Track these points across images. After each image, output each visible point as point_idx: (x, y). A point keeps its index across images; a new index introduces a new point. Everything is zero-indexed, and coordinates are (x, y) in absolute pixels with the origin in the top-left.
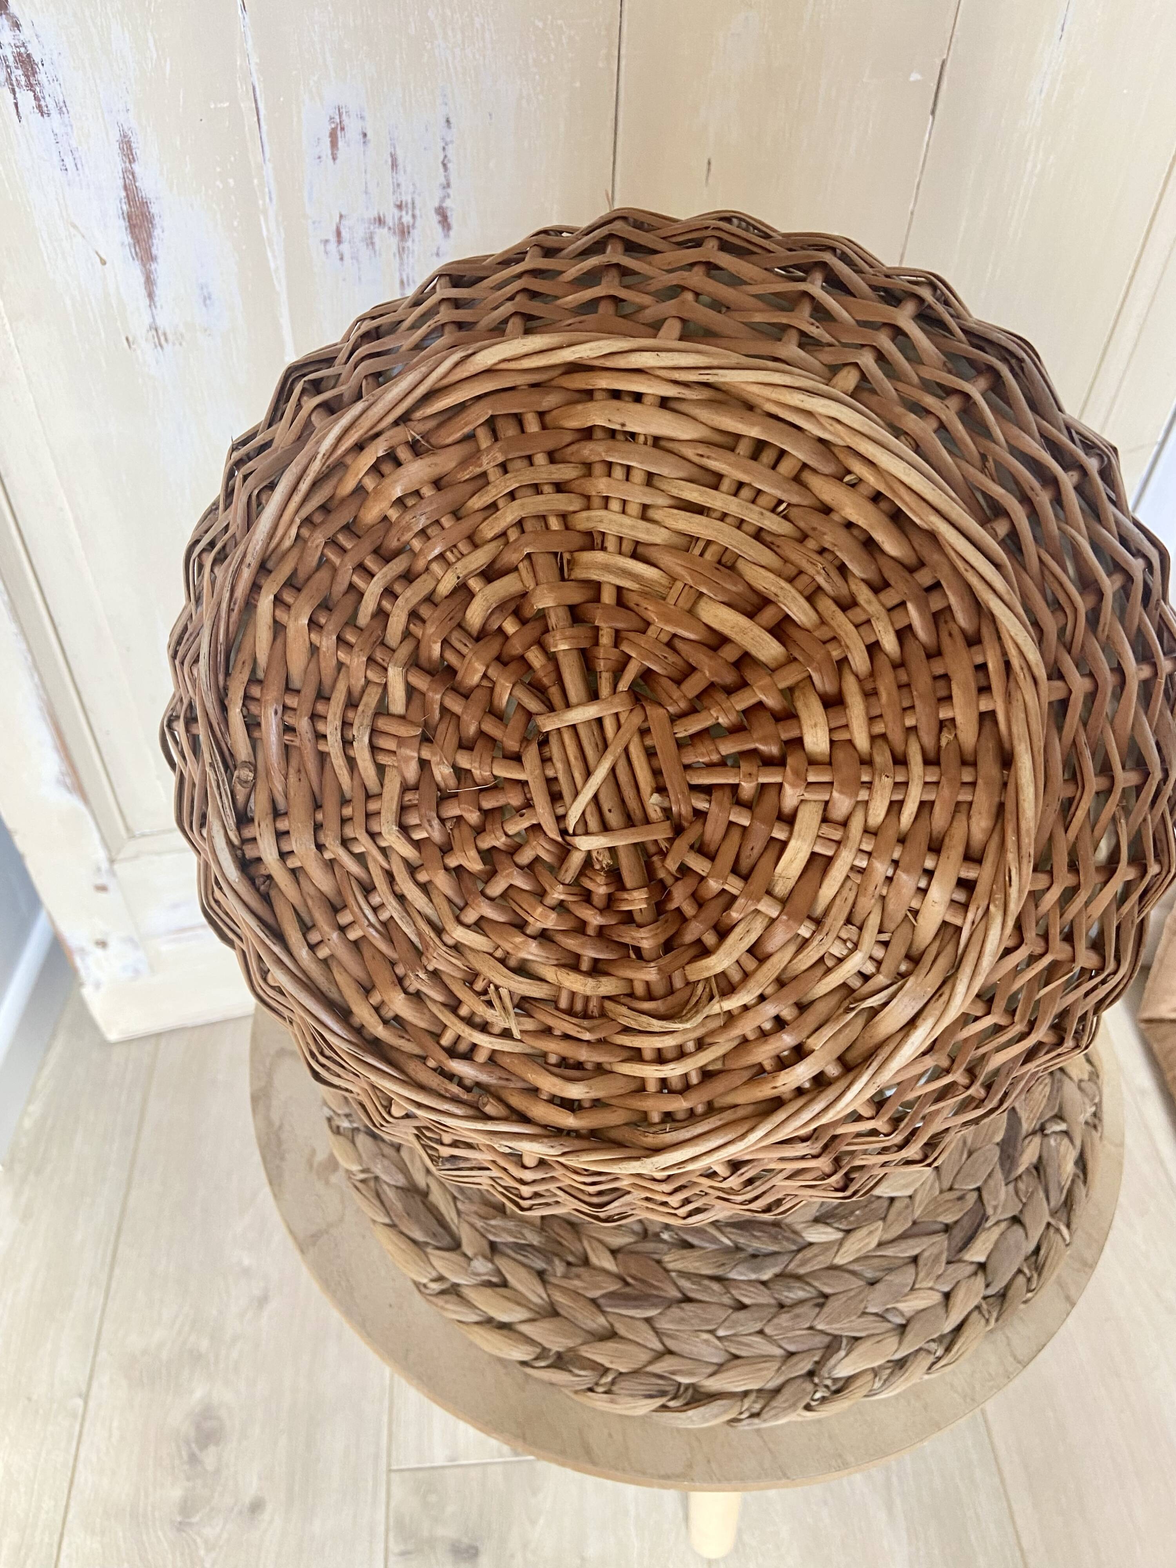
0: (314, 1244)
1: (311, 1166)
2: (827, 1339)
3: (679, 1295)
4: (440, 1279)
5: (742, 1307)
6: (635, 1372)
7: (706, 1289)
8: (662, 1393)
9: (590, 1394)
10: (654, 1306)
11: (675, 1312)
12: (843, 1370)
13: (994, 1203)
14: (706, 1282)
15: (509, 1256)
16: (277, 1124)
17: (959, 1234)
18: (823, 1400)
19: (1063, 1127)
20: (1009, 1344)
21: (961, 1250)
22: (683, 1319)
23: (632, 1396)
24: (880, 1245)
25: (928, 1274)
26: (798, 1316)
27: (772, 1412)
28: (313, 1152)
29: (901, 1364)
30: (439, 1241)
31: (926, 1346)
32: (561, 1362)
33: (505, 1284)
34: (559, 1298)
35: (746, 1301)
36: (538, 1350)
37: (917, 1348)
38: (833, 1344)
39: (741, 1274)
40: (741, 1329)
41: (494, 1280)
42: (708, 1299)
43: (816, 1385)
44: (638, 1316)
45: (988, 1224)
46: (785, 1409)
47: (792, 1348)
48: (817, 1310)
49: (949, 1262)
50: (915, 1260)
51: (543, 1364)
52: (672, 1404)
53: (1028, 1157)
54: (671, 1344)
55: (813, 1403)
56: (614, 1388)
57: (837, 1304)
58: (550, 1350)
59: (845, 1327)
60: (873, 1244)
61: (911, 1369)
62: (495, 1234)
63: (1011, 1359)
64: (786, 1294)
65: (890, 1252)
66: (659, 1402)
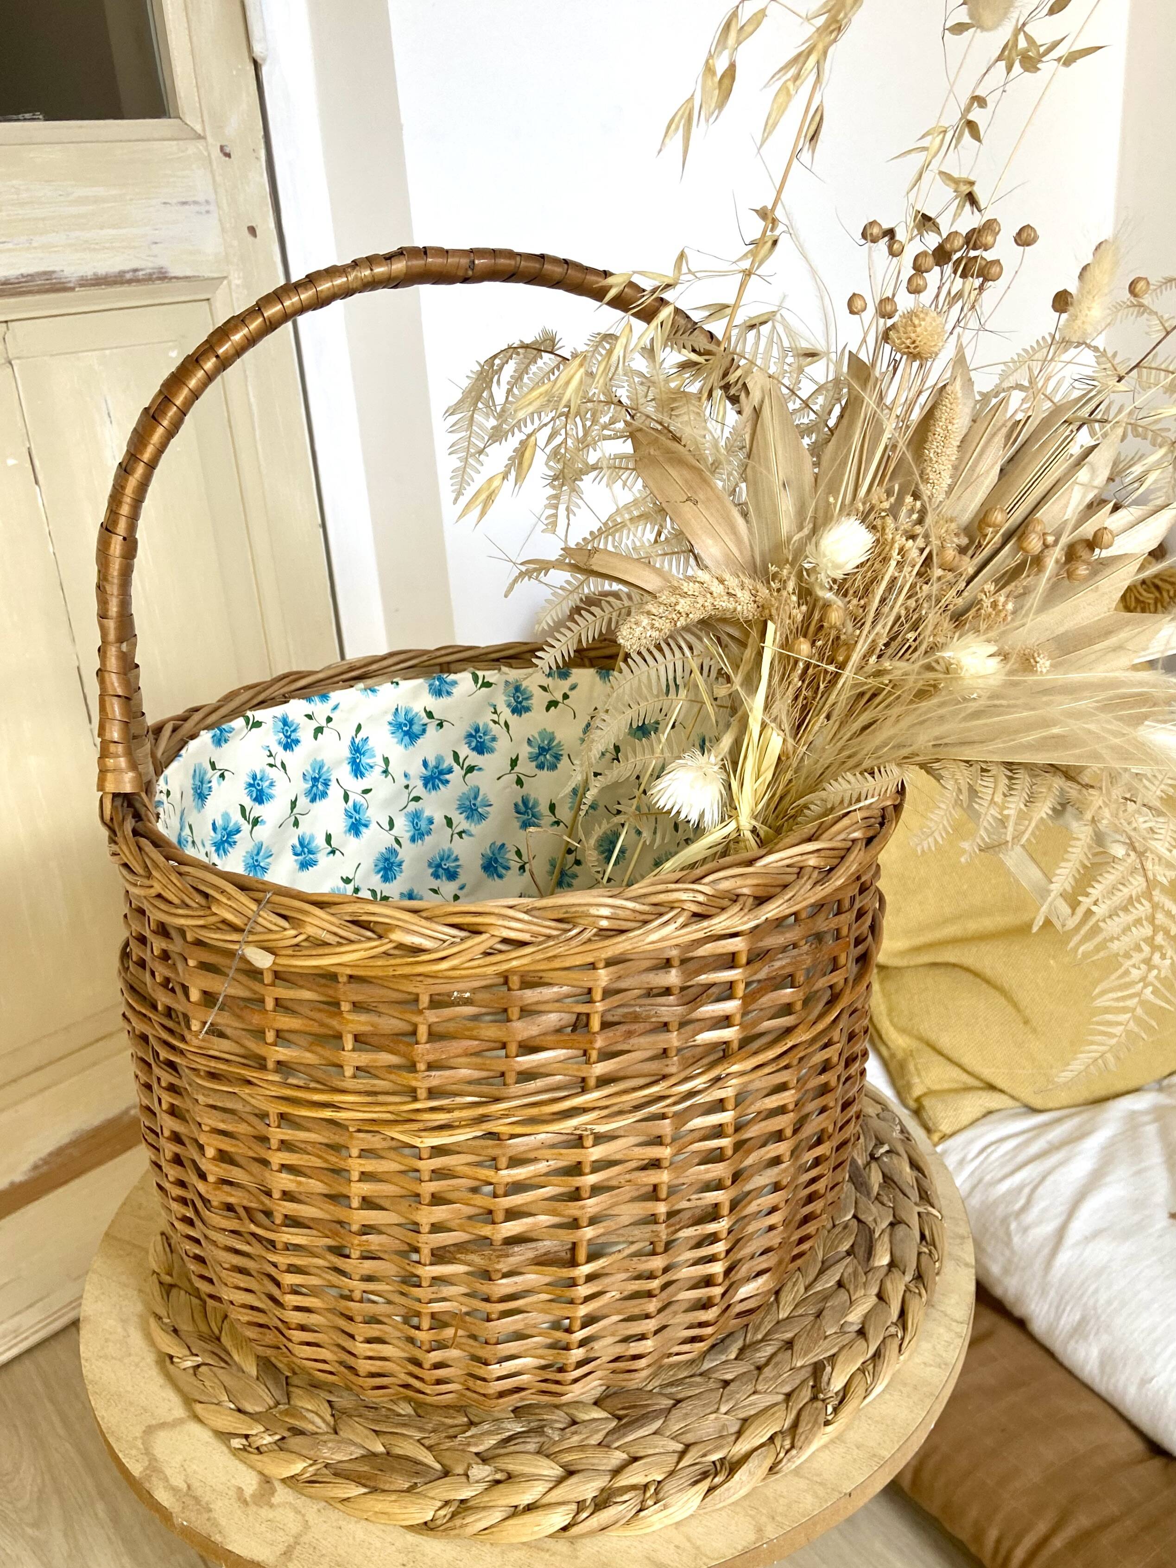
0: (290, 1559)
1: (245, 1503)
2: (810, 1369)
3: (672, 1402)
4: (447, 1503)
5: (726, 1383)
6: (671, 1473)
7: (691, 1385)
8: (705, 1475)
9: (642, 1514)
10: (657, 1418)
11: (676, 1413)
12: (837, 1384)
13: (871, 1219)
14: (688, 1380)
15: (499, 1455)
16: (184, 1487)
17: (861, 1252)
18: (836, 1410)
19: (886, 1148)
20: (946, 1315)
21: (869, 1259)
22: (687, 1414)
23: (680, 1490)
24: (807, 1289)
25: (856, 1287)
26: (777, 1364)
27: (803, 1437)
28: (240, 1490)
29: (877, 1355)
30: (424, 1476)
31: (887, 1333)
32: (602, 1502)
33: (510, 1476)
34: (567, 1458)
35: (729, 1377)
36: (574, 1507)
37: (881, 1338)
38: (817, 1369)
39: (713, 1360)
40: (738, 1396)
41: (499, 1476)
42: (697, 1392)
43: (823, 1400)
44: (647, 1433)
45: (877, 1235)
46: (811, 1430)
47: (787, 1389)
48: (790, 1352)
49: (866, 1273)
50: (840, 1284)
51: (584, 1515)
52: (717, 1480)
53: (875, 1178)
54: (689, 1438)
55: (830, 1418)
56: (661, 1495)
57: (802, 1339)
58: (585, 1501)
59: (819, 1354)
60: (802, 1290)
61: (887, 1354)
62: (476, 1445)
63: (954, 1324)
64: (758, 1355)
65: (818, 1287)
66: (704, 1486)
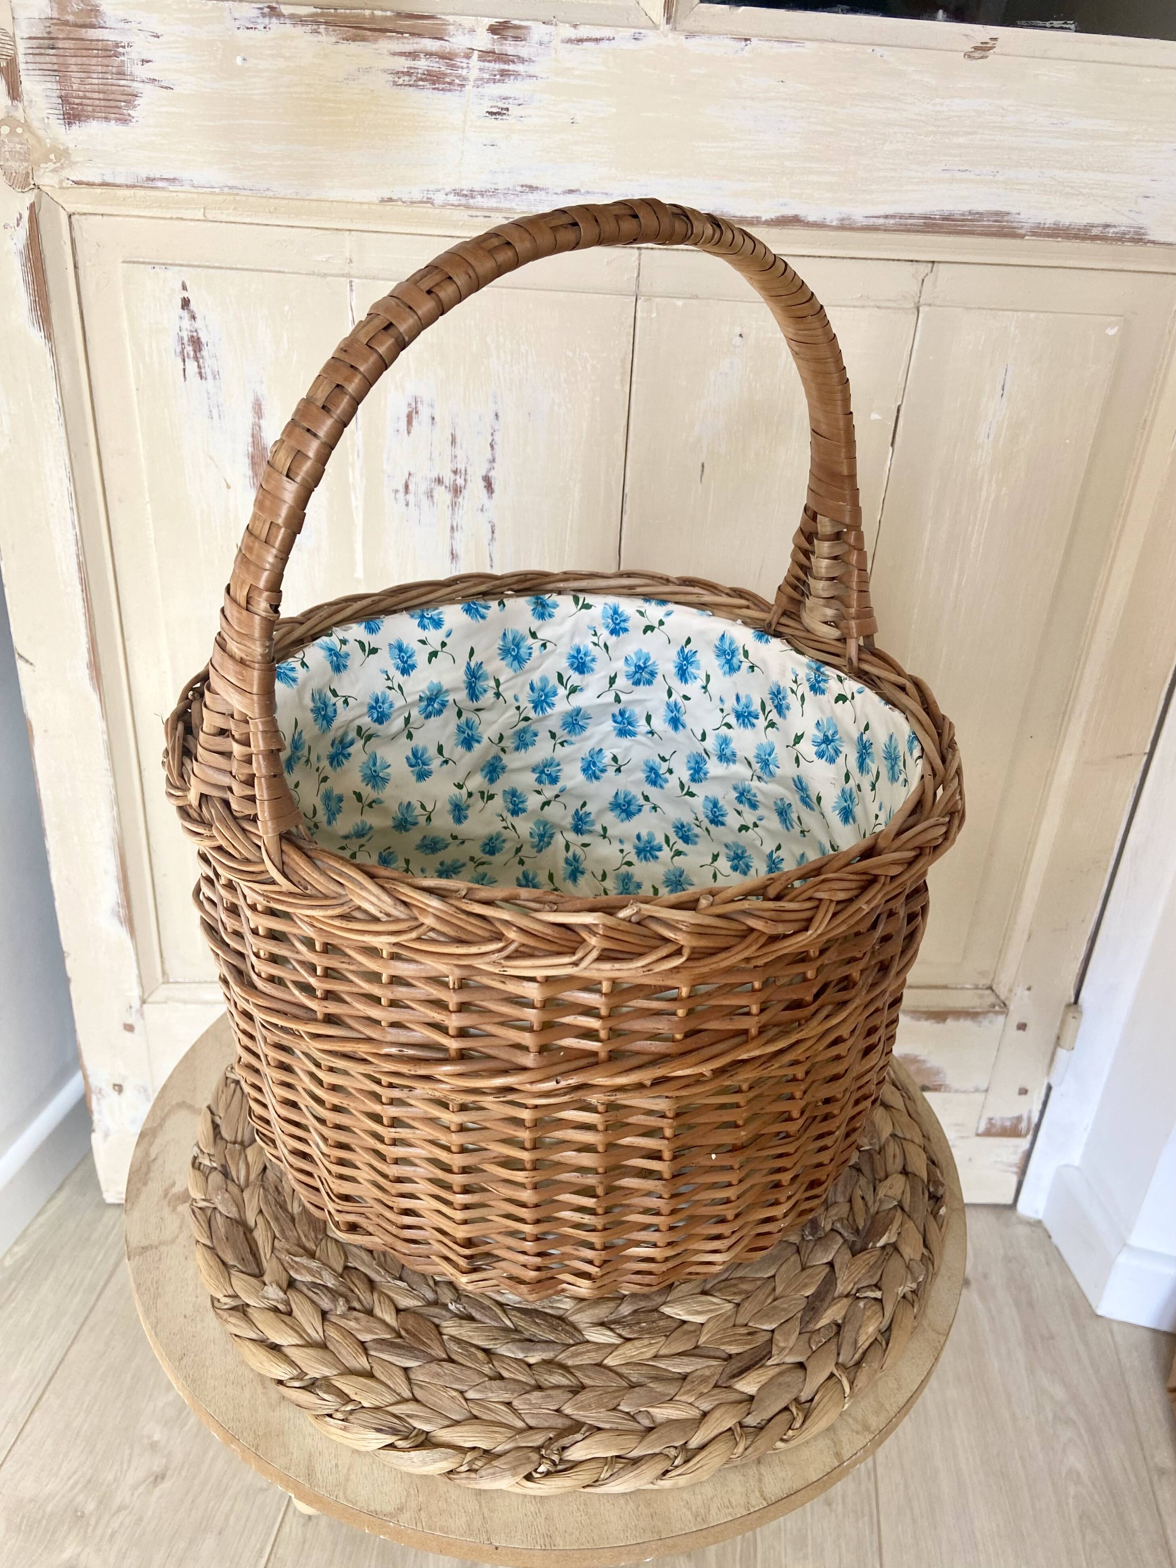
0: (141, 1254)
1: (166, 1196)
2: (568, 1422)
3: (444, 1356)
4: (236, 1296)
5: (501, 1378)
6: (377, 1408)
7: (471, 1356)
8: (394, 1431)
9: (328, 1419)
10: (417, 1358)
11: (434, 1367)
12: (575, 1454)
13: (782, 1344)
14: (473, 1350)
15: (301, 1292)
16: (153, 1156)
17: (736, 1364)
18: (548, 1474)
19: (878, 1294)
20: (760, 1480)
21: (734, 1376)
22: (438, 1374)
23: (365, 1427)
24: (656, 1357)
25: (689, 1391)
26: (549, 1396)
27: (491, 1471)
28: (173, 1184)
29: (635, 1462)
30: (245, 1266)
31: (666, 1451)
32: (311, 1386)
33: (290, 1313)
34: (332, 1333)
35: (506, 1374)
36: (295, 1373)
37: (657, 1450)
38: (572, 1427)
39: (510, 1350)
40: (490, 1395)
41: (281, 1307)
42: (469, 1364)
43: (542, 1457)
44: (398, 1363)
45: (769, 1363)
46: (504, 1470)
47: (532, 1422)
48: (570, 1395)
49: (716, 1386)
50: (684, 1377)
51: (297, 1384)
52: (401, 1444)
53: (832, 1314)
54: (418, 1393)
55: (536, 1475)
56: (351, 1418)
57: (591, 1394)
58: (307, 1374)
59: (590, 1417)
60: (650, 1354)
61: (643, 1467)
62: (296, 1271)
63: (757, 1494)
64: (546, 1376)
65: (662, 1364)
66: (389, 1439)
